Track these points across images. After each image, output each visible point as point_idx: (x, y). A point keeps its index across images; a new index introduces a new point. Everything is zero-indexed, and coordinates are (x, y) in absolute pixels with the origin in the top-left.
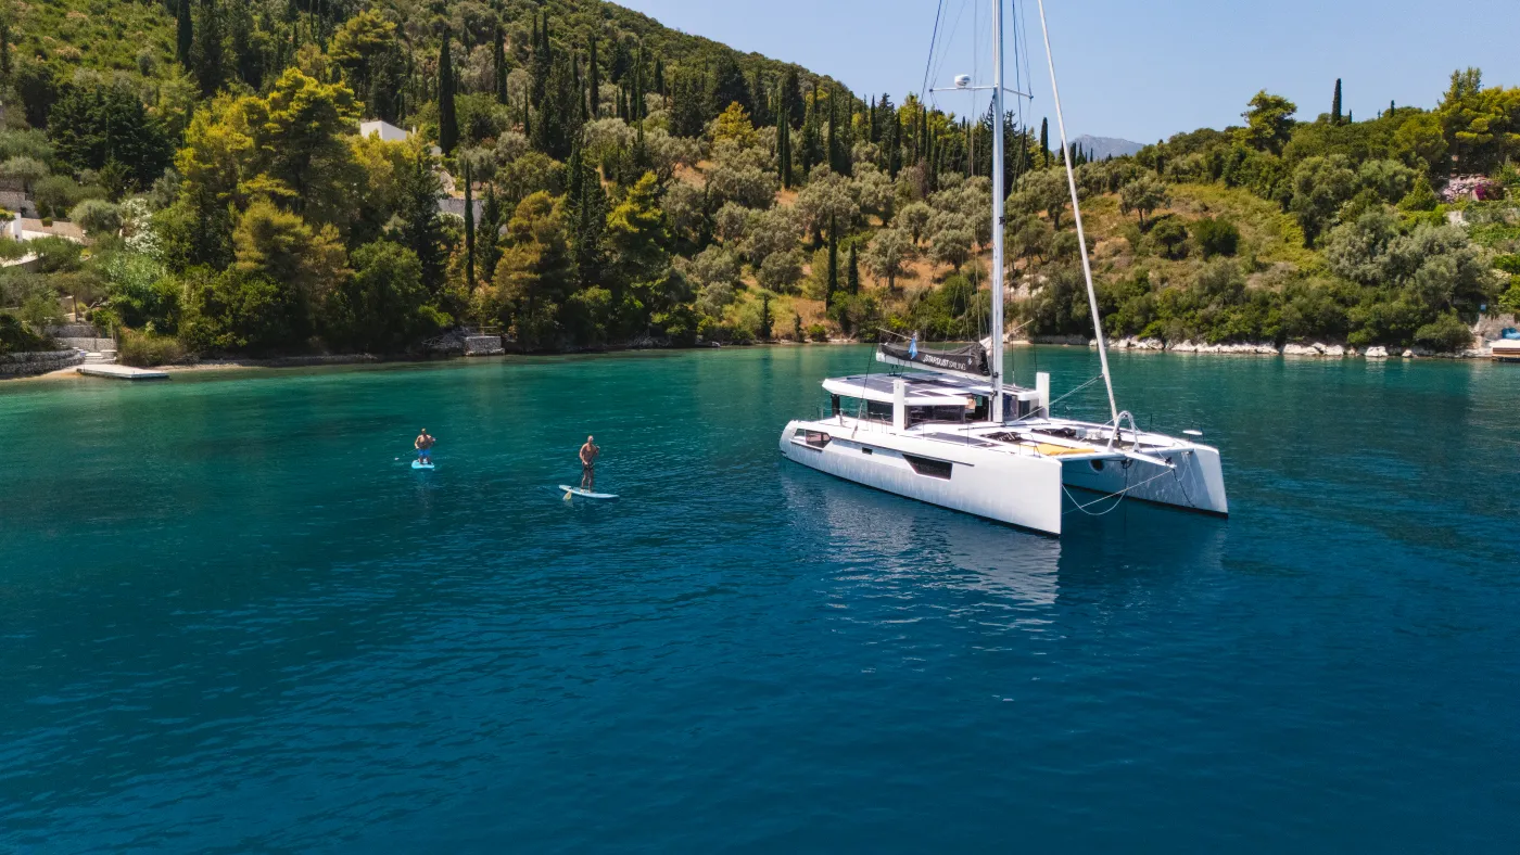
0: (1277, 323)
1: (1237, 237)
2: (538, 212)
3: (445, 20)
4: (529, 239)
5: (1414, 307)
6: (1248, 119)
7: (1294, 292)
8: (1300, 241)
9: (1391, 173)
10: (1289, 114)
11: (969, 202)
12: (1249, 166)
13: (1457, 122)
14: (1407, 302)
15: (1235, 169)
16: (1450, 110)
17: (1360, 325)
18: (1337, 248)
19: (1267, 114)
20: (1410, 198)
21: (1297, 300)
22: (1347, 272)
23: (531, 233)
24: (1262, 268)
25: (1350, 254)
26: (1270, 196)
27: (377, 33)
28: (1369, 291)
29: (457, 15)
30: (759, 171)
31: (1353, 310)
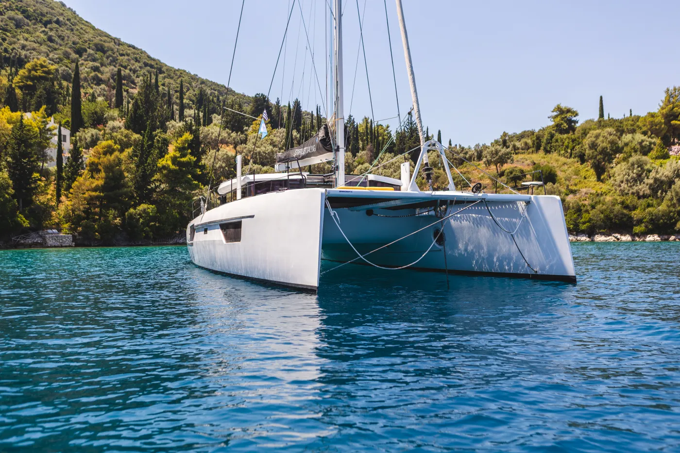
0: (589, 222)
1: (556, 176)
2: (105, 153)
3: (99, 75)
4: (99, 171)
5: (672, 209)
6: (552, 120)
7: (596, 203)
8: (594, 178)
9: (640, 141)
10: (575, 116)
11: (396, 164)
12: (557, 141)
13: (671, 115)
14: (668, 206)
15: (549, 143)
16: (666, 109)
17: (640, 222)
18: (618, 178)
19: (563, 116)
20: (653, 153)
21: (599, 207)
22: (626, 191)
23: (100, 167)
24: (573, 192)
25: (627, 181)
26: (571, 156)
27: (43, 71)
28: (643, 202)
29: (107, 73)
30: (271, 147)
31: (633, 212)
